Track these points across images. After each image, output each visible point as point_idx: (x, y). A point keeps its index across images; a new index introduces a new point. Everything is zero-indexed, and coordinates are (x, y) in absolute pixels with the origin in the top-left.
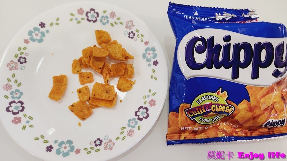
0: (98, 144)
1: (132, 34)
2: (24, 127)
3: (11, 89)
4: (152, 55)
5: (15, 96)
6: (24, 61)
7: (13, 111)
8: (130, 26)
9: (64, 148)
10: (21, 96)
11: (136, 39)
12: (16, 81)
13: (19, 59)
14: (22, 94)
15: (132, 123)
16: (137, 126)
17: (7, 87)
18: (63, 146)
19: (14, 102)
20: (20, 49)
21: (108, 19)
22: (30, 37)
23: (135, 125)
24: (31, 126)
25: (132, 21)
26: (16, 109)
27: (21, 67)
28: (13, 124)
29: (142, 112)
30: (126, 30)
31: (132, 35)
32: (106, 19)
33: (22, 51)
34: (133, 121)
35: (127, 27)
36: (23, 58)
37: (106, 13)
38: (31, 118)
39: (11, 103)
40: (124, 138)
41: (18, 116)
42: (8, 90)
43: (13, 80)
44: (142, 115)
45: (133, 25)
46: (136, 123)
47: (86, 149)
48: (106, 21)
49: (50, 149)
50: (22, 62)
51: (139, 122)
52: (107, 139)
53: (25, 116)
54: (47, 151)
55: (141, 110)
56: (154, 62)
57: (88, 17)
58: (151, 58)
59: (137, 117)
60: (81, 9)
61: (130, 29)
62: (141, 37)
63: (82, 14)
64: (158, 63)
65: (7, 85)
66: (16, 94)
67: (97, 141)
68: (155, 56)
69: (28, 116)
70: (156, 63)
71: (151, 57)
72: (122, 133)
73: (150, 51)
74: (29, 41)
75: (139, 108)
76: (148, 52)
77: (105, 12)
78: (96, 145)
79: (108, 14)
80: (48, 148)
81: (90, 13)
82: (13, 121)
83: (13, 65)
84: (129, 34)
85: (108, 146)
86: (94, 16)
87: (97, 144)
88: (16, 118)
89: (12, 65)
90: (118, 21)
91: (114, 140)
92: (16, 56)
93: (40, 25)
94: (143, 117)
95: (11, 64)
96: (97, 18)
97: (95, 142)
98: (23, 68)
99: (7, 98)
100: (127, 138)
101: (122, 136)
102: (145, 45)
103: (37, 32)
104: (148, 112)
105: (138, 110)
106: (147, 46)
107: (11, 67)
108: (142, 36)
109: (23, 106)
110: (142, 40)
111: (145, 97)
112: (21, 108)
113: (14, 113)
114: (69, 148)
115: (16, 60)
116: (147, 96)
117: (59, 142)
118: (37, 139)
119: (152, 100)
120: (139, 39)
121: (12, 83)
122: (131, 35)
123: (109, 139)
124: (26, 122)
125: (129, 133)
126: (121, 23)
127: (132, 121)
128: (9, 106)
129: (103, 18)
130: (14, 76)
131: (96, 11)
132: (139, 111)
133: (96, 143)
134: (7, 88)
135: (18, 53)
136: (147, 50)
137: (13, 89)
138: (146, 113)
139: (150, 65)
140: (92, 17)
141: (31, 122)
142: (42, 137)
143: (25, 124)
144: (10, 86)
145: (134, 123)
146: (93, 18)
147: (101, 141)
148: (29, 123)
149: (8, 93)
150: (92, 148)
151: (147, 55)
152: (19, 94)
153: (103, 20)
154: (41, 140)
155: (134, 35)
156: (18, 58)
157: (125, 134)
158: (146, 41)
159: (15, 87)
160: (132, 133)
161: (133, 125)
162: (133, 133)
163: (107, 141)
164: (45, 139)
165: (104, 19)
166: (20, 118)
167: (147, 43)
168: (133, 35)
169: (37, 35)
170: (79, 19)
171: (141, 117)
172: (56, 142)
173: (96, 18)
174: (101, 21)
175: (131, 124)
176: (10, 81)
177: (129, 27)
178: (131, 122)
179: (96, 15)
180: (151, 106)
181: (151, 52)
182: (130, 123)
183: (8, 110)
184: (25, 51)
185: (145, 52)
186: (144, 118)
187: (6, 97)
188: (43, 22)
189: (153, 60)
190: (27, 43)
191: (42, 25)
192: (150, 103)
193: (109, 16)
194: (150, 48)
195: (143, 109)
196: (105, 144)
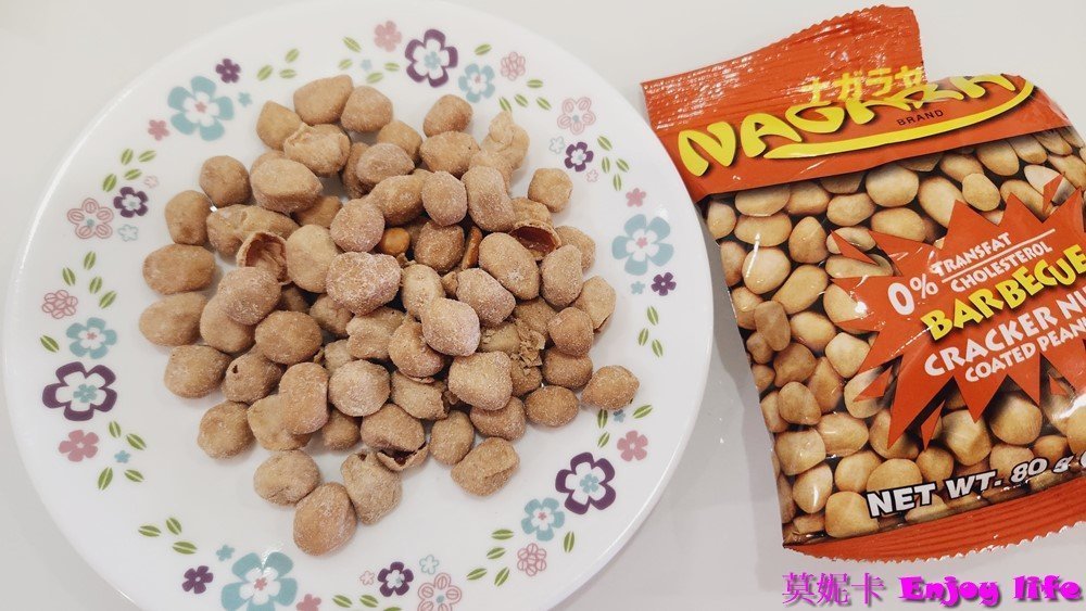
0: (394, 588)
1: (580, 151)
2: (105, 478)
3: (72, 314)
4: (652, 250)
5: (86, 343)
6: (138, 207)
7: (68, 404)
8: (576, 118)
9: (256, 587)
10: (109, 347)
11: (592, 177)
12: (96, 285)
13: (120, 195)
14: (112, 337)
15: (542, 516)
16: (560, 534)
17: (58, 304)
18: (253, 575)
19: (75, 367)
20: (127, 157)
21: (493, 82)
22: (175, 112)
23: (554, 530)
24: (134, 476)
25: (586, 102)
26: (84, 401)
27: (124, 229)
28: (63, 458)
29: (588, 477)
30: (557, 132)
31: (580, 158)
33: (135, 164)
34: (547, 511)
35: (563, 122)
36: (134, 195)
37: (489, 54)
38: (136, 442)
39: (63, 372)
40: (502, 577)
41: (85, 427)
42: (60, 316)
43: (84, 277)
44: (586, 490)
45: (591, 119)
46: (559, 521)
47: (342, 602)
48: (482, 86)
49: (198, 579)
50: (129, 208)
51: (569, 515)
52: (431, 571)
53: (114, 429)
54: (187, 587)
55: (584, 468)
56: (658, 279)
57: (414, 61)
58: (646, 262)
59: (566, 495)
60: (390, 27)
61: (577, 131)
62: (615, 170)
63: (390, 47)
64: (672, 286)
65: (59, 296)
66: (92, 336)
67: (391, 572)
68: (665, 253)
69: (125, 431)
70: (664, 284)
71: (647, 256)
72: (496, 553)
73: (647, 230)
74: (170, 127)
75: (576, 461)
76: (639, 234)
77: (483, 50)
78: (386, 591)
79: (493, 60)
80: (191, 574)
81: (424, 45)
82: (63, 447)
83: (93, 217)
84: (570, 150)
85: (434, 599)
86: (439, 60)
87: (390, 586)
88: (76, 435)
89: (88, 217)
90: (531, 95)
91: (459, 579)
92: (109, 183)
93: (220, 69)
94: (591, 500)
95: (84, 213)
96: (449, 71)
97: (383, 575)
98: (129, 233)
99: (53, 350)
100: (516, 576)
101: (494, 568)
102: (630, 204)
103: (202, 97)
104: (610, 483)
105: (569, 468)
106: (635, 210)
107: (83, 223)
108: (623, 165)
109: (111, 387)
110: (617, 183)
112: (101, 398)
113: (72, 415)
114: (273, 588)
115: (106, 199)
117: (236, 557)
118: (150, 531)
119: (632, 435)
120: (606, 178)
121: (79, 290)
122: (577, 157)
123: (440, 570)
124: (116, 456)
125: (526, 559)
126: (544, 104)
127: (541, 507)
128: (57, 381)
129: (474, 76)
130: (90, 261)
131: (448, 43)
132: (574, 472)
133: (386, 582)
134: (56, 308)
135: (119, 171)
136: (635, 223)
137: (81, 317)
138: (604, 484)
139: (637, 288)
140: (428, 64)
141: (137, 460)
142: (174, 526)
143: (111, 463)
144: (69, 302)
145: (550, 519)
146: (434, 66)
147: (409, 576)
148: (126, 461)
149: (58, 328)
150: (369, 601)
151: (631, 246)
152: (101, 338)
153: (471, 83)
154: (167, 539)
155: (590, 156)
156: (116, 193)
157: (510, 560)
158: (637, 190)
159: (87, 307)
160: (537, 560)
161: (543, 526)
162: (543, 561)
163: (430, 579)
164: (182, 537)
165: (478, 80)
166: (93, 438)
167: (636, 197)
168: (585, 157)
169: (201, 108)
170: (378, 67)
171: (581, 498)
172: (225, 553)
173: (443, 68)
174: (463, 83)
175: (536, 522)
176: (73, 281)
177: (572, 121)
178: (537, 512)
179: (445, 58)
180: (627, 457)
181: (652, 236)
182: (532, 516)
183: (49, 398)
184: (146, 169)
186: (591, 506)
187: (50, 344)
188: (234, 61)
189: (654, 271)
190: (158, 137)
191: (229, 71)
192: (622, 444)
193: (496, 67)
194: (649, 219)
195: (593, 465)
196: (425, 591)
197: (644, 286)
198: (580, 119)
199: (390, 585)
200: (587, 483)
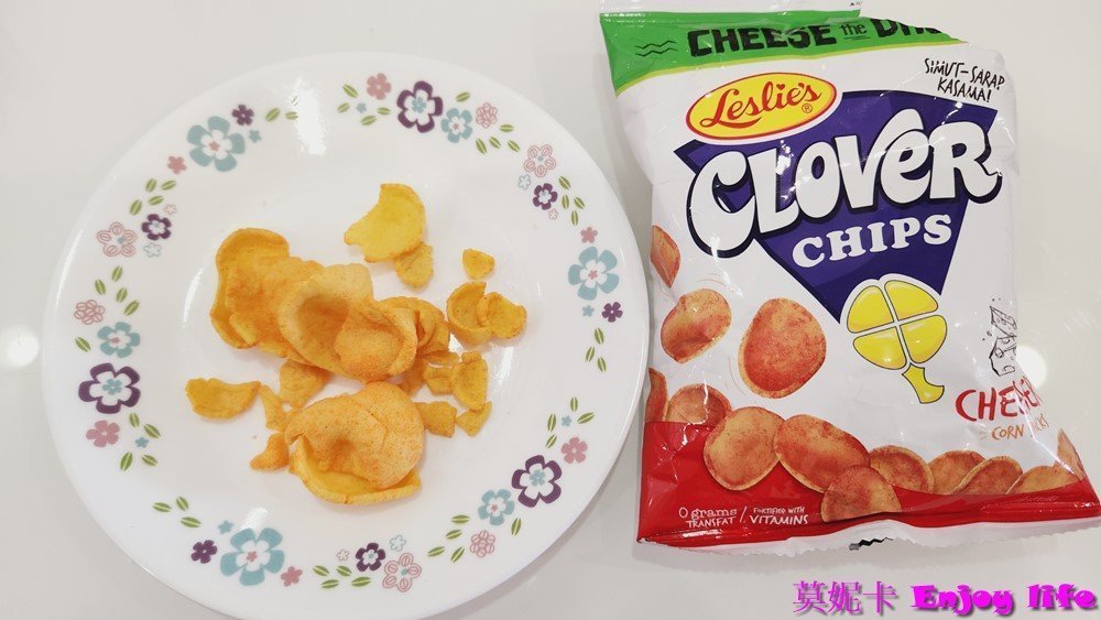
0: (550, 193)
1: (151, 228)
2: (585, 419)
3: (485, 532)
4: (217, 136)
5: (502, 508)
6: (371, 552)
7: (552, 482)
8: (121, 240)
9: (596, 277)
12: (453, 535)
13: (368, 569)
14: (488, 497)
15: (456, 126)
17: (483, 545)
18: (590, 284)
19: (523, 499)
20: (330, 585)
21: (112, 327)
22: (267, 574)
23: (460, 112)
24: (574, 404)
25: (102, 236)
26: (543, 475)
28: (588, 453)
29: (415, 109)
30: (140, 254)
32: (112, 336)
33: (334, 576)
34: (451, 125)
35: (128, 251)
36: (362, 560)
37: (85, 338)
38: (552, 423)
39: (530, 504)
40: (506, 129)
41: (560, 460)
42: (490, 538)
43: (452, 547)
44: (424, 105)
45: (116, 227)
46: (453, 112)
47: (575, 218)
48: (121, 335)
49: (612, 312)
50: (376, 556)
51: (446, 107)
52: (527, 178)
53: (551, 443)
54: (620, 316)
55: (410, 116)
56: (241, 121)
57: (120, 403)
58: (230, 137)
59: (434, 118)
60: (92, 435)
61: (132, 235)
62: (158, 192)
63: (114, 429)
64: (242, 108)
65: (476, 550)
66: (494, 508)
67: (541, 204)
68: (217, 123)
69: (548, 436)
70: (243, 115)
71: (224, 138)
72: (495, 143)
73: (202, 146)
74: (284, 570)
75: (407, 124)
76: (208, 151)
77: (83, 345)
79: (90, 332)
80: (612, 320)
81: (99, 399)
82: (581, 459)
83: (398, 575)
84: (153, 237)
85: (542, 163)
86: (110, 382)
88: (569, 460)
89: (400, 578)
90: (113, 288)
91: (522, 156)
93: (205, 560)
95: (398, 582)
96: (117, 369)
97: (546, 206)
98: (397, 543)
100: (501, 120)
101: (504, 138)
102: (184, 168)
103: (241, 561)
104: (411, 91)
105: (415, 127)
106: (189, 162)
107: (408, 576)
108: (151, 185)
109: (524, 469)
110: (169, 185)
111: (369, 121)
112: (535, 468)
114: (591, 266)
115: (377, 576)
116: (361, 112)
117: (586, 304)
119: (371, 91)
120: (168, 196)
121: (464, 541)
122: (157, 228)
123: (525, 173)
125: (488, 120)
126: (117, 274)
127: (450, 131)
128: (540, 501)
129: (113, 345)
130: (436, 552)
131: (88, 378)
132: (416, 122)
133: (549, 202)
134: (487, 546)
135: (346, 582)
136: (200, 158)
138: (413, 95)
139: (255, 136)
140: (119, 390)
141: (563, 412)
142: (590, 355)
143: (574, 424)
144: (477, 541)
145: (455, 120)
146: (118, 384)
147: (538, 190)
148: (568, 418)
149: (501, 532)
150: (565, 203)
151: (221, 155)
152: (492, 502)
153: (121, 346)
155: (153, 217)
156: (367, 573)
158: (169, 166)
160: (485, 112)
161: (461, 122)
162: (483, 108)
163: (532, 174)
164: (594, 345)
165: (116, 340)
167: (176, 165)
168: (155, 222)
169: (252, 557)
170: (140, 432)
171: (431, 107)
172: (588, 312)
173: (116, 375)
174: (125, 353)
175: (461, 129)
176: (459, 551)
177: (125, 243)
178: (455, 132)
179: (104, 377)
180: (387, 88)
181: (206, 140)
182: (459, 134)
183: (554, 496)
184: (333, 566)
185: (212, 165)
186: (433, 96)
187: (516, 527)
188: (191, 552)
189: (235, 128)
190: (298, 573)
191: (204, 552)
192: (380, 96)
193: (96, 327)
194: (192, 147)
195: (405, 109)
196: (541, 172)
197: (251, 132)
198: (120, 236)
199: (549, 197)
200: (419, 108)
